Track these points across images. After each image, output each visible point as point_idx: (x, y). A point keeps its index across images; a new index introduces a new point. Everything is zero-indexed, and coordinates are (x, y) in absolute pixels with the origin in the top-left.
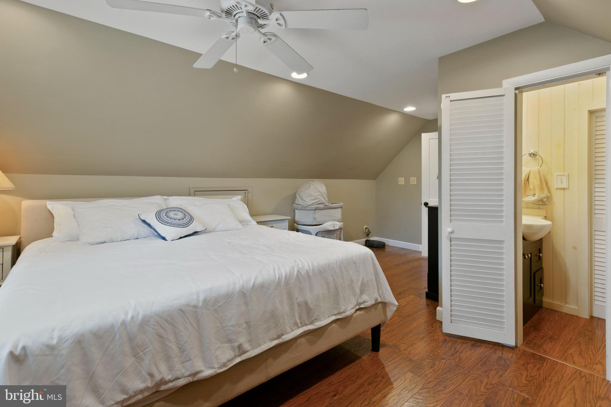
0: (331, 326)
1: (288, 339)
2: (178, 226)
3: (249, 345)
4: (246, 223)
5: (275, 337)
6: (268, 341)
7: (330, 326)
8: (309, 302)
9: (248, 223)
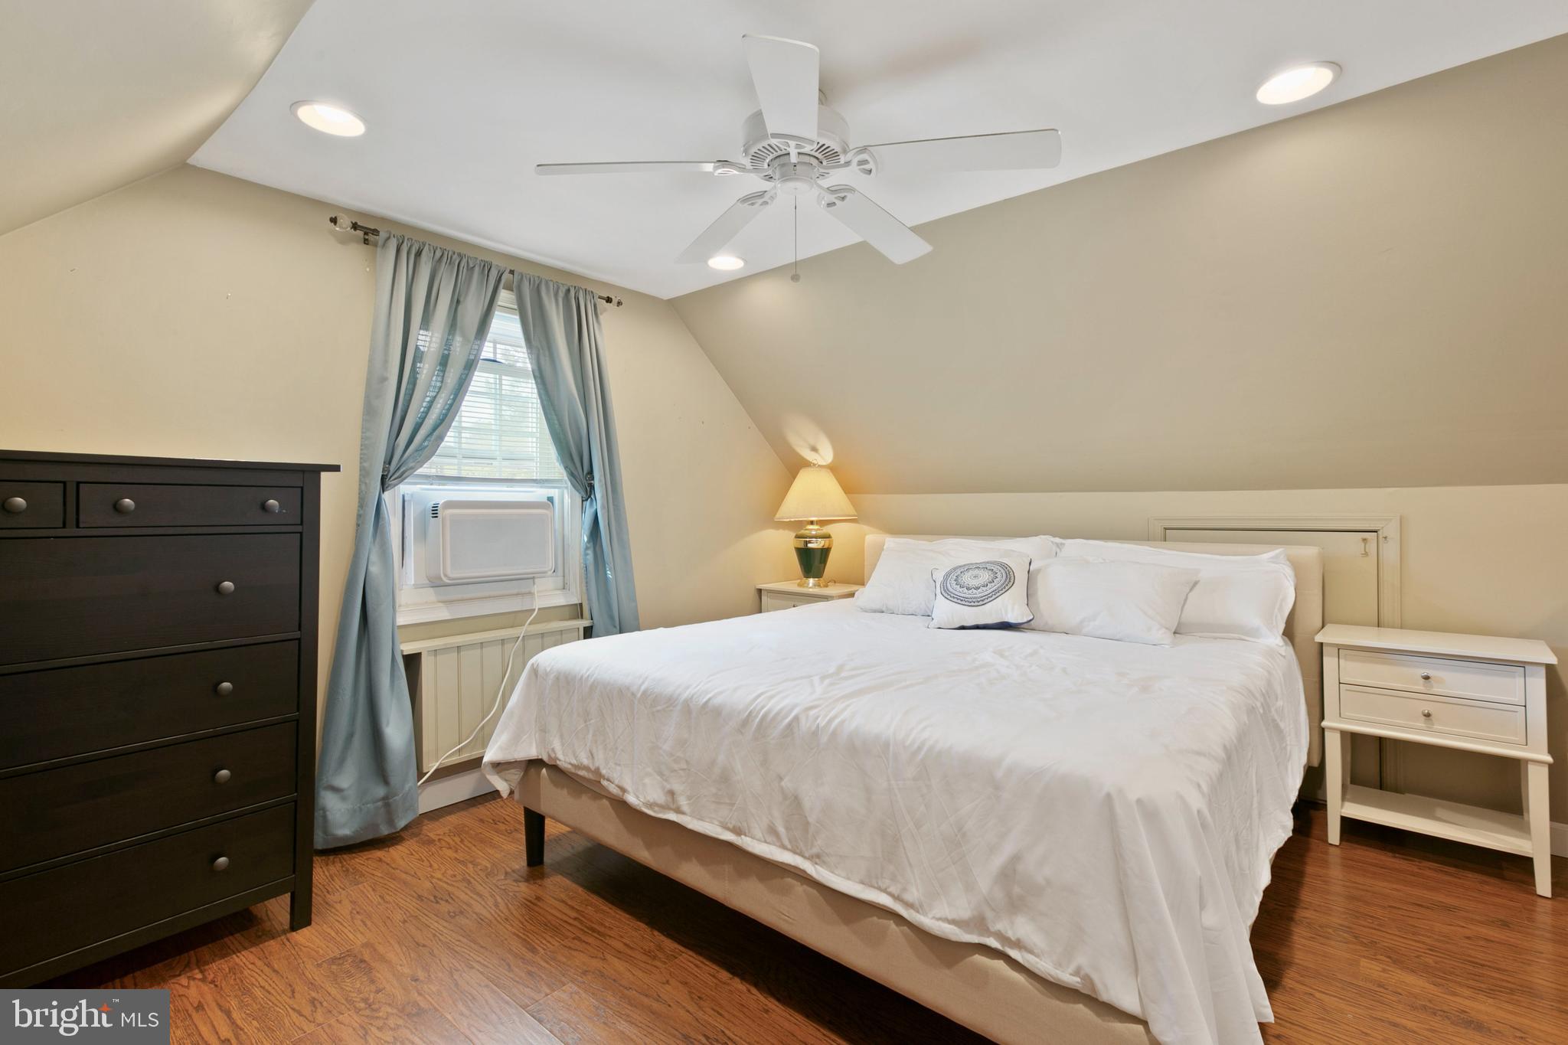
0: (881, 920)
1: (750, 849)
2: (959, 601)
3: (688, 804)
4: (1236, 636)
5: (731, 826)
6: (717, 823)
7: (879, 918)
8: (807, 804)
9: (1243, 637)
